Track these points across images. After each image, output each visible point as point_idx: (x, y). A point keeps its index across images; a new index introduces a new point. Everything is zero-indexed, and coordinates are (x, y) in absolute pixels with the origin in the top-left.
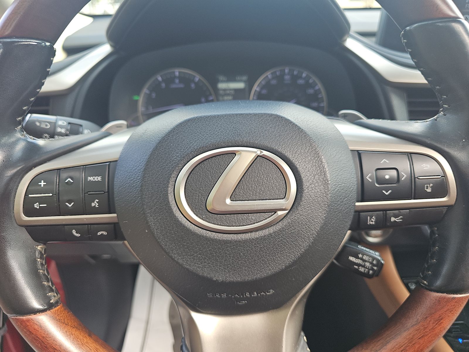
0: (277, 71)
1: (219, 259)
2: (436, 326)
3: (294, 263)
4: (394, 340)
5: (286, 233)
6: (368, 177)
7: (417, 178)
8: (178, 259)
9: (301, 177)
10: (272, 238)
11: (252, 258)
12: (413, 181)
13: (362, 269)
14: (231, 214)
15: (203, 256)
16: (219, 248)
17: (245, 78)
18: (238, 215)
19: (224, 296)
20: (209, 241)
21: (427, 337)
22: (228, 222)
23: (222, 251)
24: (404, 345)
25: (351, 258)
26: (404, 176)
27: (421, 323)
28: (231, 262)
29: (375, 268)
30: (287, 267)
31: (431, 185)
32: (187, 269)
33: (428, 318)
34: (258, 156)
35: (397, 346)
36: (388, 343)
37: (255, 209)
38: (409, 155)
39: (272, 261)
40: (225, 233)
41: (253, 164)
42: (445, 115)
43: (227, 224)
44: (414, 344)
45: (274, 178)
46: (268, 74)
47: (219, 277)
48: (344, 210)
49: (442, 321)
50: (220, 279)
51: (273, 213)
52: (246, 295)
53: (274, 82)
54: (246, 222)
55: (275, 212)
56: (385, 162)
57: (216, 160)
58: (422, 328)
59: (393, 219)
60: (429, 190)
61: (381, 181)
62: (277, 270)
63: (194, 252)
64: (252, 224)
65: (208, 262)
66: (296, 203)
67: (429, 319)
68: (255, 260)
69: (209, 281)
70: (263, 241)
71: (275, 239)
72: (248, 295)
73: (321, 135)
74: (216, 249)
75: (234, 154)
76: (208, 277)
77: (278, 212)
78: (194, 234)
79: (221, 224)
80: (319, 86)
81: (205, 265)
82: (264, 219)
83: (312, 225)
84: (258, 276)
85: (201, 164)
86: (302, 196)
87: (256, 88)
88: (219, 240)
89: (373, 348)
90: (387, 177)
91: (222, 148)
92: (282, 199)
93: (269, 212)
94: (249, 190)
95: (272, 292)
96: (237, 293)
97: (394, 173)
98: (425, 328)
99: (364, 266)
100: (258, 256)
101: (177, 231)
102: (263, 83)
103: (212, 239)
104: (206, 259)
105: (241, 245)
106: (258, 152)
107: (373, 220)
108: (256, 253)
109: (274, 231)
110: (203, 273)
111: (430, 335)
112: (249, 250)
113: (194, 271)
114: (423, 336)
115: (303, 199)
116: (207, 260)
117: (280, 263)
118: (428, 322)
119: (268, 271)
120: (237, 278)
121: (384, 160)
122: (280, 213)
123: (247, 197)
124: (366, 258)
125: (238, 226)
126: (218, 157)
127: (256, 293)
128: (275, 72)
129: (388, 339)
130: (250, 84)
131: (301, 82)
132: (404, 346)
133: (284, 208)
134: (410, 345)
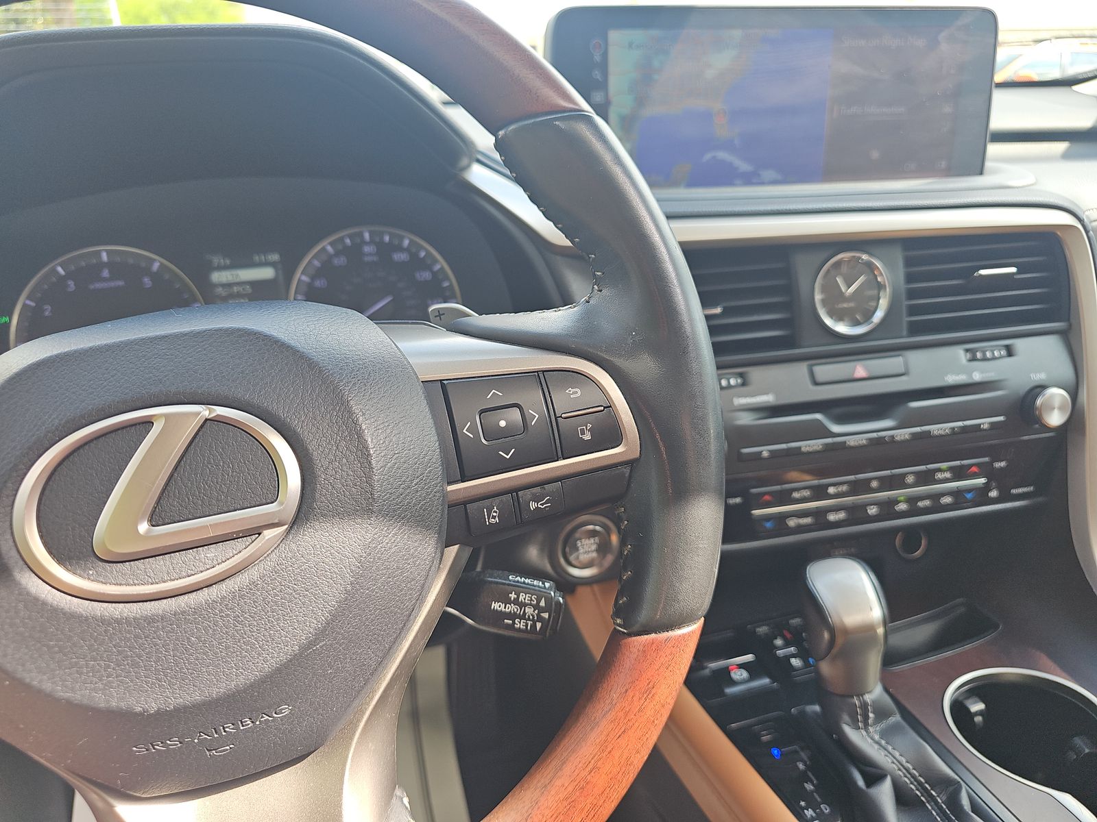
0: (345, 236)
1: (142, 660)
2: (645, 703)
3: (321, 634)
4: (574, 754)
5: (290, 574)
6: (465, 429)
7: (561, 417)
8: (40, 681)
9: (307, 449)
10: (258, 591)
11: (220, 644)
12: (554, 424)
13: (520, 624)
14: (155, 556)
15: (102, 663)
16: (136, 637)
17: (275, 257)
18: (173, 554)
19: (174, 743)
20: (109, 624)
21: (633, 731)
22: (152, 575)
23: (146, 640)
24: (592, 759)
25: (496, 606)
26: (535, 416)
27: (618, 705)
28: (171, 662)
29: (546, 615)
30: (304, 648)
31: (589, 426)
32: (69, 702)
33: (630, 691)
34: (206, 420)
35: (580, 765)
36: (565, 762)
37: (209, 536)
38: (541, 375)
39: (268, 641)
40: (146, 601)
41: (197, 440)
42: (601, 291)
43: (150, 580)
44: (610, 751)
45: (248, 461)
46: (326, 245)
47: (149, 702)
48: (415, 505)
49: (654, 691)
50: (153, 707)
51: (254, 537)
52: (227, 729)
53: (340, 261)
54: (194, 568)
55: (259, 534)
56: (494, 396)
57: (107, 442)
58: (621, 714)
59: (533, 506)
60: (587, 437)
61: (492, 434)
62: (283, 658)
63: (77, 658)
64: (208, 569)
65: (116, 673)
66: (305, 507)
67: (630, 693)
68: (227, 648)
69: (126, 716)
70: (239, 600)
71: (267, 592)
72: (230, 728)
73: (348, 359)
74: (129, 640)
75: (147, 423)
76: (122, 710)
77: (264, 532)
78: (71, 616)
79: (136, 582)
80: (441, 264)
81: (109, 682)
82: (235, 552)
83: (344, 547)
84: (242, 679)
85: (72, 456)
86: (314, 490)
87: (300, 276)
88: (135, 618)
89: (539, 781)
90: (503, 423)
91: (121, 414)
92: (272, 503)
93: (244, 537)
94: (193, 495)
95: (286, 710)
96: (201, 730)
97: (515, 415)
98: (626, 714)
99: (523, 617)
100: (233, 637)
101: (30, 618)
102: (317, 263)
103: (117, 618)
104: (109, 666)
105: (189, 619)
106: (204, 412)
107: (495, 514)
108: (226, 631)
109: (261, 574)
110: (108, 701)
111: (637, 724)
112: (209, 626)
113: (85, 701)
114: (624, 731)
115: (317, 495)
116: (114, 669)
117: (287, 642)
118: (630, 699)
119: (262, 664)
120: (195, 696)
121: (494, 391)
122: (268, 534)
123: (190, 511)
124: (525, 599)
125: (177, 580)
126: (113, 435)
127: (249, 722)
128: (342, 239)
129: (565, 754)
130: (287, 268)
131: (400, 257)
132: (593, 761)
133: (276, 521)
134: (604, 755)
